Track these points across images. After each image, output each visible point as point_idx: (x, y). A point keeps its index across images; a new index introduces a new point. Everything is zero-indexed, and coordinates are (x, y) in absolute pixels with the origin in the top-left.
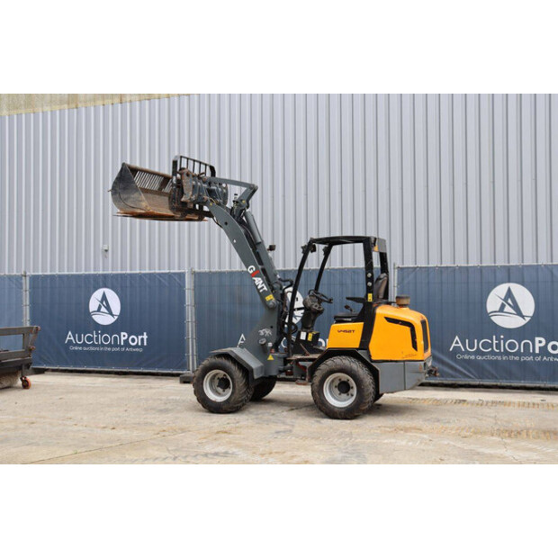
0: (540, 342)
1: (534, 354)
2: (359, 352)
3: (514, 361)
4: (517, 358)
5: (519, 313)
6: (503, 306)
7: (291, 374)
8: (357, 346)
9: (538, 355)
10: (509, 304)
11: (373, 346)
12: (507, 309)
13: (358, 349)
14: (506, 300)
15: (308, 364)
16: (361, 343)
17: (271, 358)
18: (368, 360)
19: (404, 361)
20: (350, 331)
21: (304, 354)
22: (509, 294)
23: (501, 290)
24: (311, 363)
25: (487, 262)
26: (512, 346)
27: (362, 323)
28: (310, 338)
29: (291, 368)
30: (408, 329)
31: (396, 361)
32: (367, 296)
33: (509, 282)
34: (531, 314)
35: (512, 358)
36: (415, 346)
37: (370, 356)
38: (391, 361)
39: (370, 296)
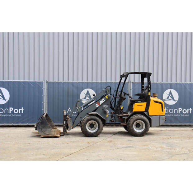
0: (180, 109)
1: (178, 114)
2: (145, 113)
3: (172, 116)
4: (173, 115)
5: (174, 99)
6: (168, 97)
7: (113, 122)
8: (144, 111)
9: (179, 114)
10: (170, 96)
11: (150, 111)
12: (170, 98)
13: (144, 112)
14: (169, 95)
15: (126, 118)
16: (146, 110)
17: (107, 116)
18: (148, 116)
19: (159, 116)
20: (142, 106)
21: (122, 114)
22: (170, 93)
23: (168, 91)
24: (127, 117)
25: (164, 82)
26: (171, 111)
27: (146, 103)
28: (122, 108)
29: (113, 119)
30: (160, 105)
31: (157, 116)
32: (148, 93)
33: (170, 89)
34: (177, 100)
35: (171, 115)
36: (163, 111)
37: (148, 114)
38: (155, 116)
39: (149, 93)
